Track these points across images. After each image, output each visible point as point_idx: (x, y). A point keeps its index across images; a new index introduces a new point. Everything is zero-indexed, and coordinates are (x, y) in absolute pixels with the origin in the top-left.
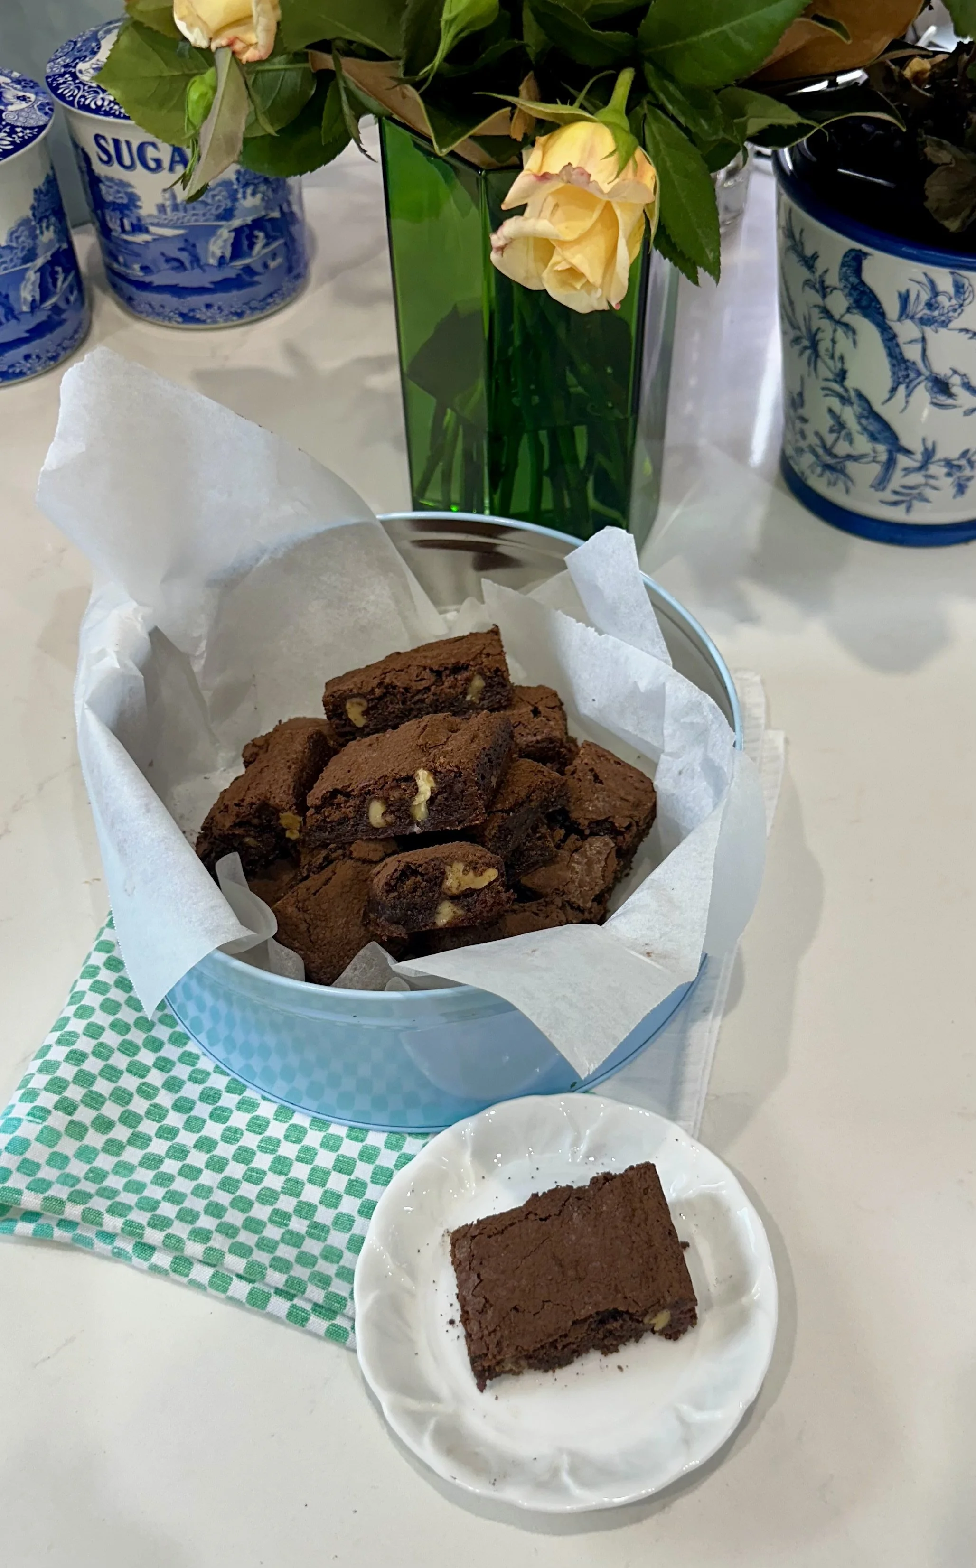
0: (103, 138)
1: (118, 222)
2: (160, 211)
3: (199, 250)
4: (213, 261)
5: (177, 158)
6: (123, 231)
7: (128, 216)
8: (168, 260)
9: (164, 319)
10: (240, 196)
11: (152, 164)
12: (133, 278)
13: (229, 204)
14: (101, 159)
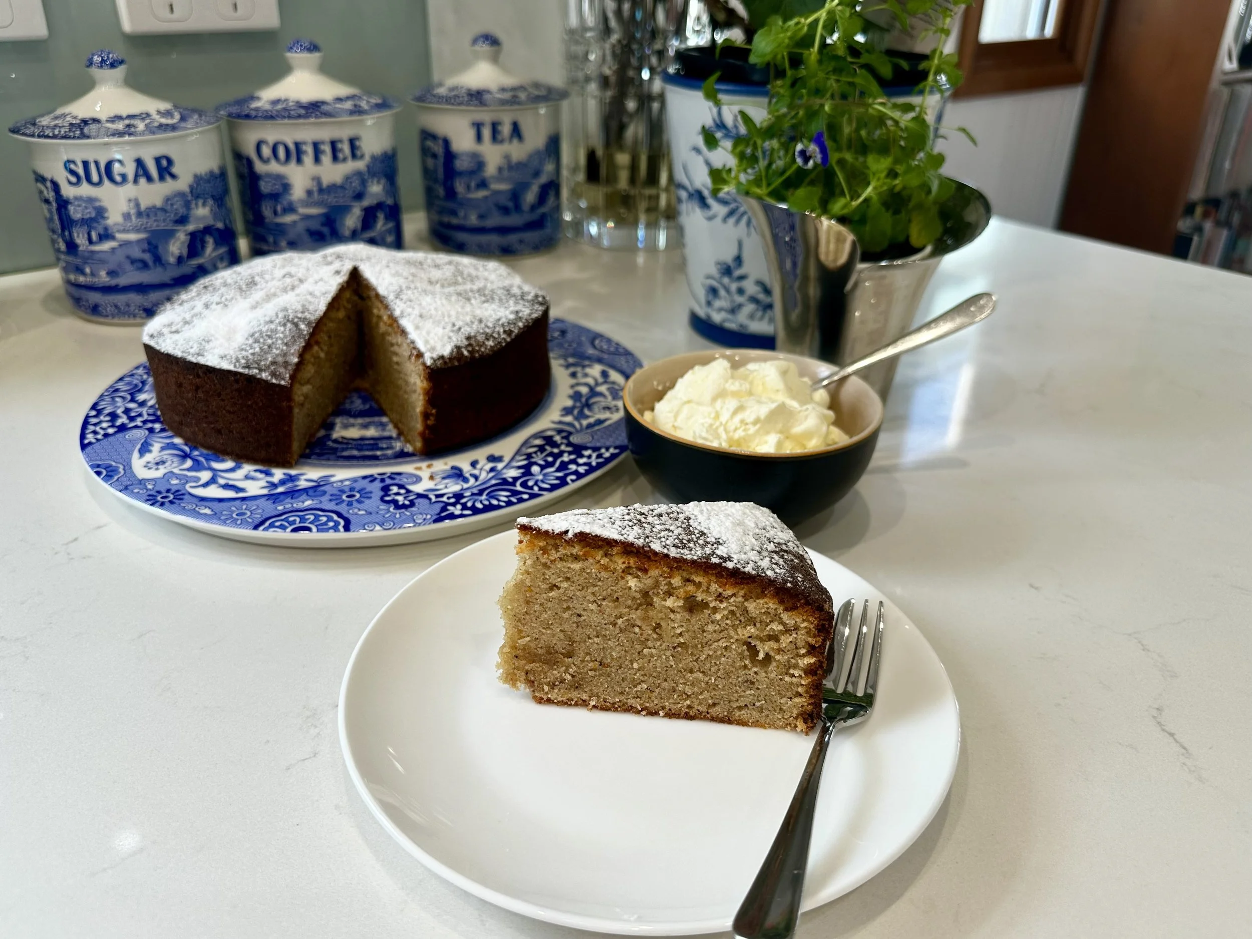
0: (74, 162)
1: (86, 236)
2: (125, 220)
3: (161, 250)
4: (172, 260)
5: (141, 172)
6: (91, 241)
7: (95, 228)
8: (133, 261)
9: (129, 317)
10: (193, 206)
11: (118, 179)
12: (101, 285)
13: (185, 213)
14: (70, 183)
